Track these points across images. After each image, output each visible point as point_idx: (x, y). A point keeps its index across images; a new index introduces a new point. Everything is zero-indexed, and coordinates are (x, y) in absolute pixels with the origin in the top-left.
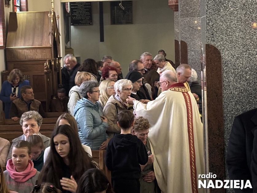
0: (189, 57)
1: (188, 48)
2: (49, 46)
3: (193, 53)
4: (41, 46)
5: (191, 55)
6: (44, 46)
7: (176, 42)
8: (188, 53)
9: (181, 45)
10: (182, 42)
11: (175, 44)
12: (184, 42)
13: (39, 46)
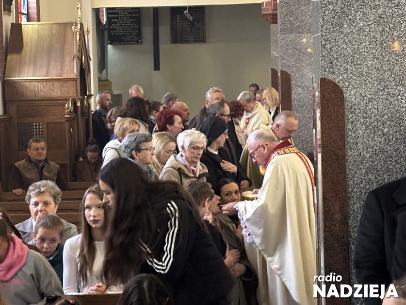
0: (293, 96)
1: (292, 83)
2: (73, 76)
3: (300, 90)
4: (61, 76)
5: (297, 93)
6: (64, 77)
7: (274, 72)
8: (293, 89)
9: (281, 76)
10: (282, 72)
11: (272, 75)
12: (287, 73)
13: (58, 76)
